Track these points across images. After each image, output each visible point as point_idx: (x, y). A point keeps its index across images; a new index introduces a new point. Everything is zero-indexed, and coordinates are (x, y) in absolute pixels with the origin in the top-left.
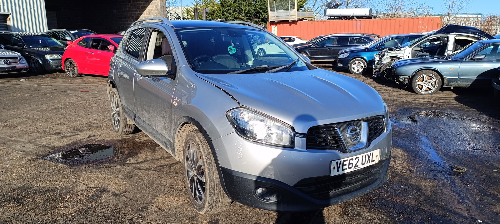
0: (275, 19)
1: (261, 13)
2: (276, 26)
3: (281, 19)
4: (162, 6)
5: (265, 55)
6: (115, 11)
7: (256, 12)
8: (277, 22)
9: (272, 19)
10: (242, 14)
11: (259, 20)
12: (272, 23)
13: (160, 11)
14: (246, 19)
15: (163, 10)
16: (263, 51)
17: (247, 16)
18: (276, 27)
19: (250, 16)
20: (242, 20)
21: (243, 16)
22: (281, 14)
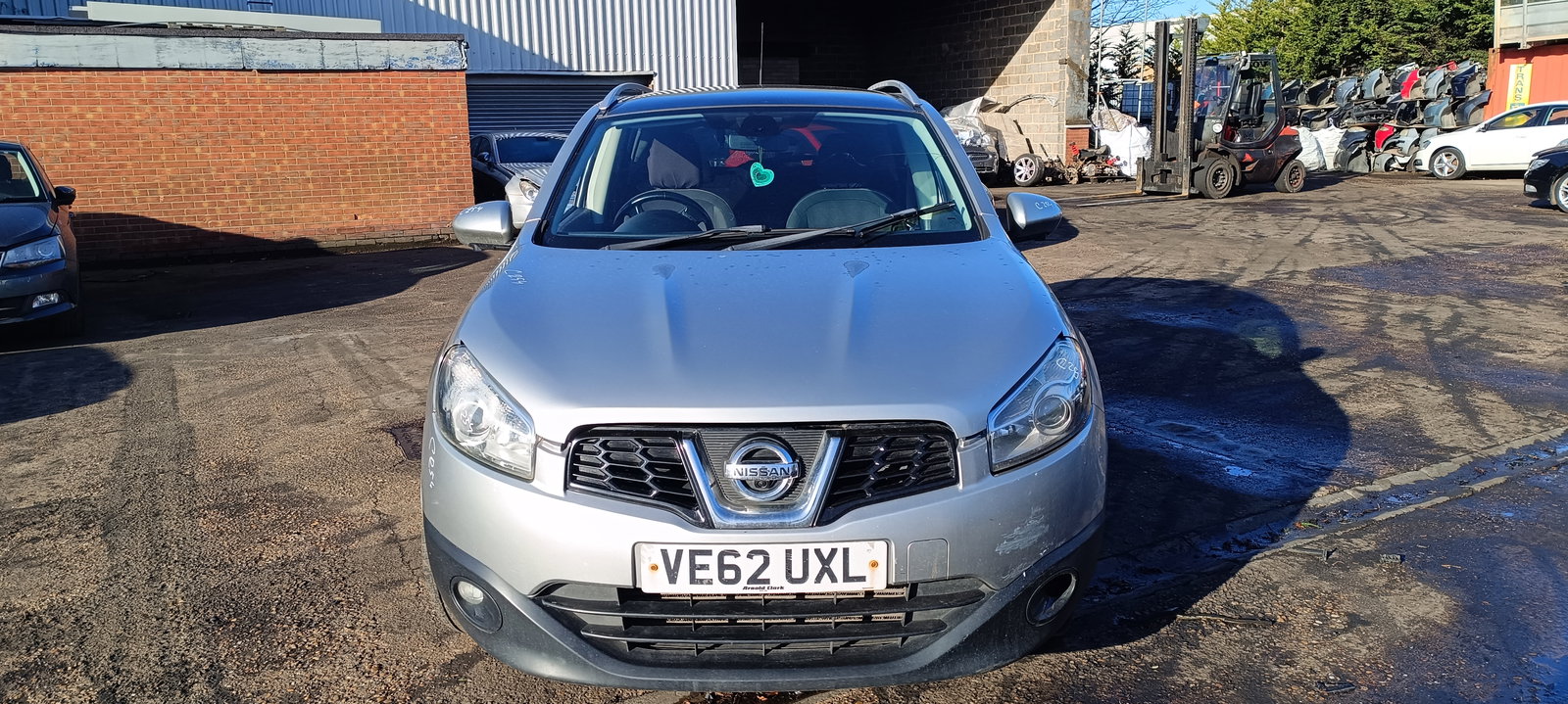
0: (1523, 37)
1: (1470, 14)
2: (1528, 62)
3: (1551, 33)
4: (1076, 22)
5: (1461, 174)
6: (945, 46)
7: (1447, 15)
8: (1529, 47)
9: (1507, 37)
10: (1396, 24)
11: (1464, 41)
12: (1511, 51)
13: (1067, 36)
14: (1409, 41)
15: (1077, 34)
16: (1453, 157)
17: (1412, 31)
18: (1530, 66)
19: (1421, 31)
20: (1393, 46)
21: (1399, 33)
22: (1551, 16)
